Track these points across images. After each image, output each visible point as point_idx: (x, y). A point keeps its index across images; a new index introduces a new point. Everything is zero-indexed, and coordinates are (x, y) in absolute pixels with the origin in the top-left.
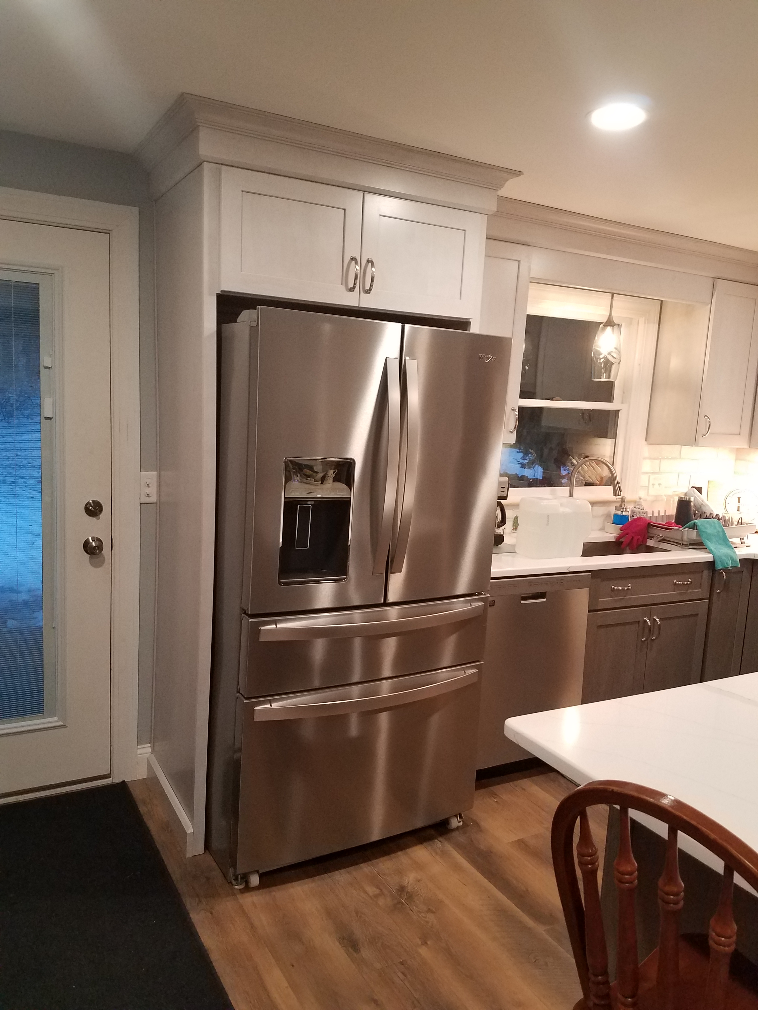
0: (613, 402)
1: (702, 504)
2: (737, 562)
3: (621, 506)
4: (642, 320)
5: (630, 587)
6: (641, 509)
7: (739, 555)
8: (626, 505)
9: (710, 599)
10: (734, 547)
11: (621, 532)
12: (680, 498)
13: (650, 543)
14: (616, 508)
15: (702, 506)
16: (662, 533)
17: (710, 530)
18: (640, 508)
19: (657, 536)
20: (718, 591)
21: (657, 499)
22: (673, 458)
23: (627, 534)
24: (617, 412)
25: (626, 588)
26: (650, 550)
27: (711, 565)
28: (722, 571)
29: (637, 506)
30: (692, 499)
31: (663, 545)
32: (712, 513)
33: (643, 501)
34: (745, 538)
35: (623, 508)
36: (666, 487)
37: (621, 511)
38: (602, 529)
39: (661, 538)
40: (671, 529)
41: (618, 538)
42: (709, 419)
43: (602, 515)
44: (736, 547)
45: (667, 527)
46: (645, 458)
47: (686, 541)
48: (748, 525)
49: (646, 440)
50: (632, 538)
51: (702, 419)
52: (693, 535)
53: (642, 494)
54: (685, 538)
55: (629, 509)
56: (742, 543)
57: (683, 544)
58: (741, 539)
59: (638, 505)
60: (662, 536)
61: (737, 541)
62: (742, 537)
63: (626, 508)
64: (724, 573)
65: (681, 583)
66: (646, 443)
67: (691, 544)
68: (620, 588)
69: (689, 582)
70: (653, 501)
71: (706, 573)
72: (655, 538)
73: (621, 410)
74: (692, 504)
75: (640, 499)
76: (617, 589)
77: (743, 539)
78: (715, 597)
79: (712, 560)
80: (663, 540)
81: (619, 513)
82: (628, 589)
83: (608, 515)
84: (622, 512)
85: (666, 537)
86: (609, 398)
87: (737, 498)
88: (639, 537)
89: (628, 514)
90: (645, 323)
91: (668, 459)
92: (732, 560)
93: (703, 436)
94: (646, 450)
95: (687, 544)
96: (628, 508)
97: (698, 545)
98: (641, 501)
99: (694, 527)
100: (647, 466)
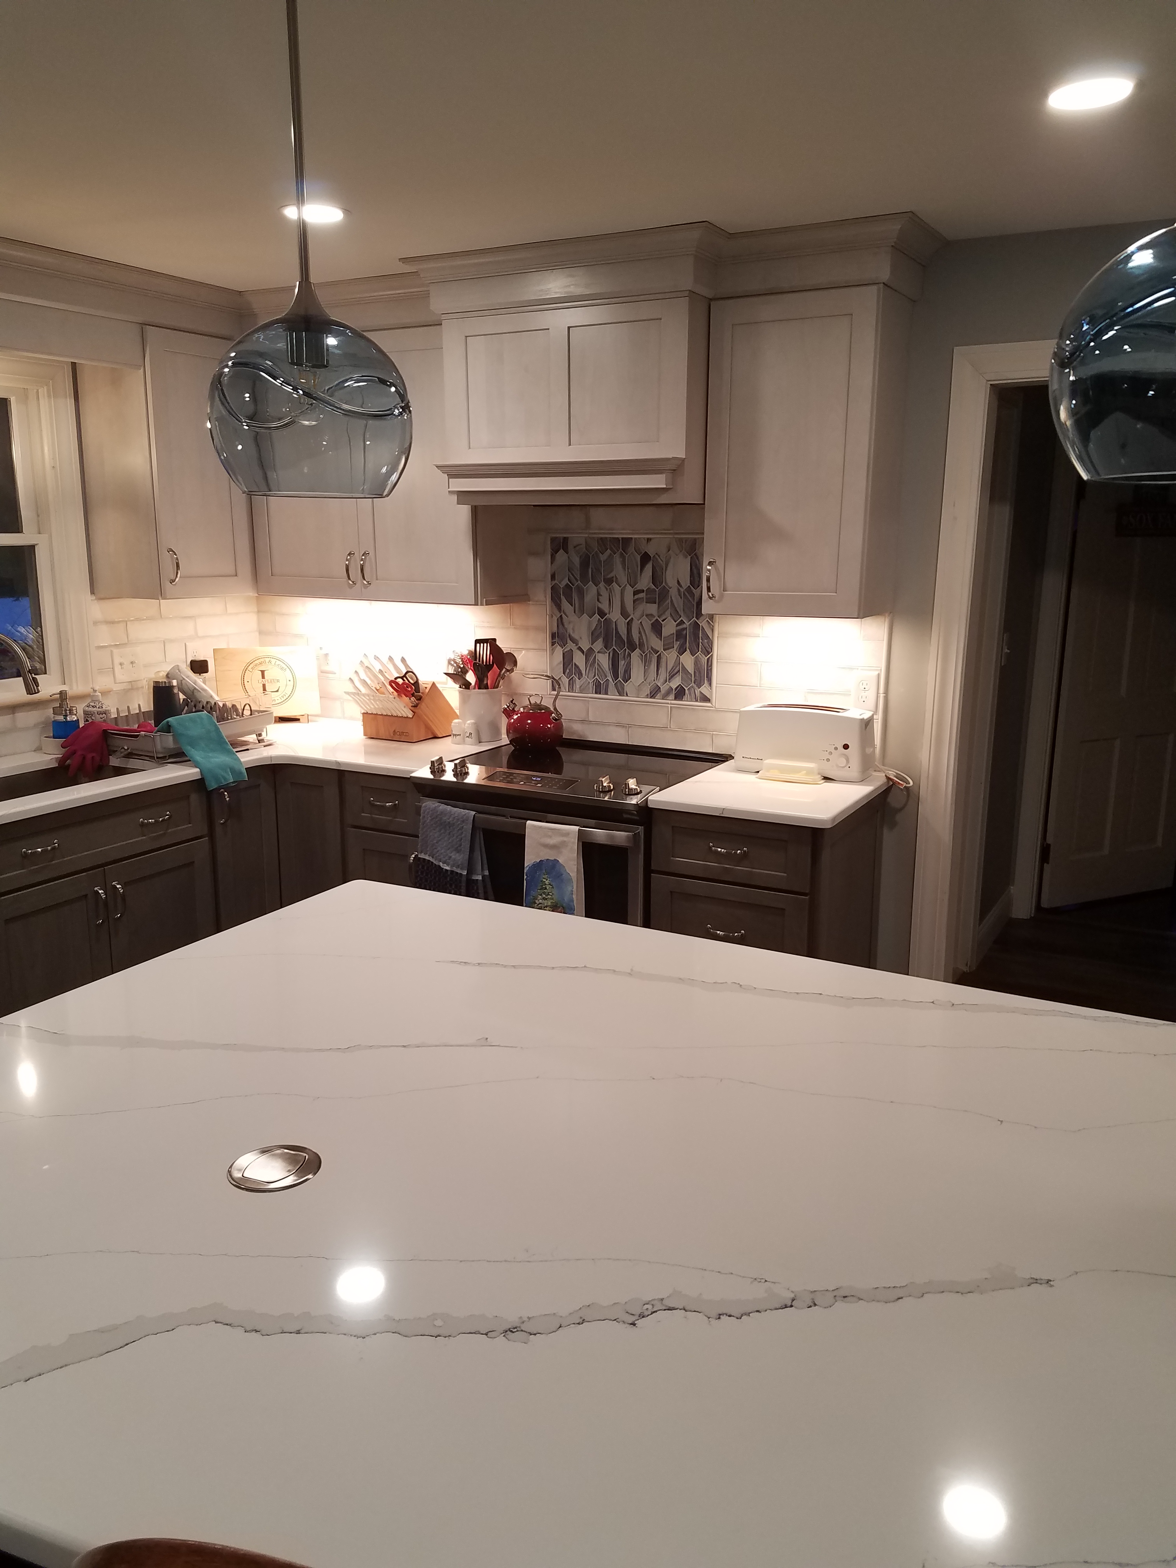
0: (22, 532)
1: (195, 688)
2: (241, 773)
3: (61, 706)
4: (43, 391)
5: (56, 845)
6: (98, 707)
7: (244, 762)
8: (70, 704)
9: (211, 834)
10: (237, 752)
11: (66, 752)
12: (156, 684)
13: (114, 761)
14: (53, 712)
15: (195, 691)
16: (127, 745)
17: (195, 731)
18: (96, 707)
19: (121, 749)
20: (222, 822)
21: (132, 687)
22: (148, 619)
23: (74, 752)
24: (32, 547)
25: (49, 848)
26: (120, 771)
27: (199, 784)
28: (222, 790)
29: (91, 704)
30: (175, 683)
31: (133, 763)
32: (210, 702)
33: (100, 694)
34: (264, 734)
35: (66, 710)
36: (145, 666)
37: (64, 715)
38: (39, 749)
39: (126, 753)
40: (138, 735)
41: (62, 761)
42: (176, 555)
43: (36, 726)
44: (248, 750)
45: (132, 735)
46: (95, 623)
47: (162, 753)
48: (260, 714)
49: (92, 592)
50: (84, 758)
51: (166, 557)
52: (168, 741)
53: (102, 683)
54: (159, 747)
55: (76, 710)
56: (259, 741)
57: (157, 758)
58: (256, 735)
59: (96, 702)
60: (128, 749)
61: (252, 738)
62: (257, 733)
63: (70, 710)
64: (226, 793)
65: (153, 820)
66: (94, 598)
67: (171, 756)
68: (39, 850)
69: (167, 817)
70: (126, 691)
71: (194, 798)
72: (118, 754)
73: (36, 544)
74: (176, 691)
75: (95, 691)
76: (31, 852)
77: (260, 735)
78: (219, 831)
79: (200, 777)
80: (130, 755)
81: (61, 718)
82: (54, 848)
83: (45, 725)
84: (66, 716)
85: (134, 750)
86: (15, 527)
87: (260, 672)
88: (94, 754)
89: (76, 718)
90: (49, 396)
91: (137, 619)
92: (233, 771)
93: (171, 583)
94: (96, 609)
95: (166, 756)
96: (74, 708)
97: (178, 756)
98: (98, 694)
99: (168, 729)
100: (103, 636)
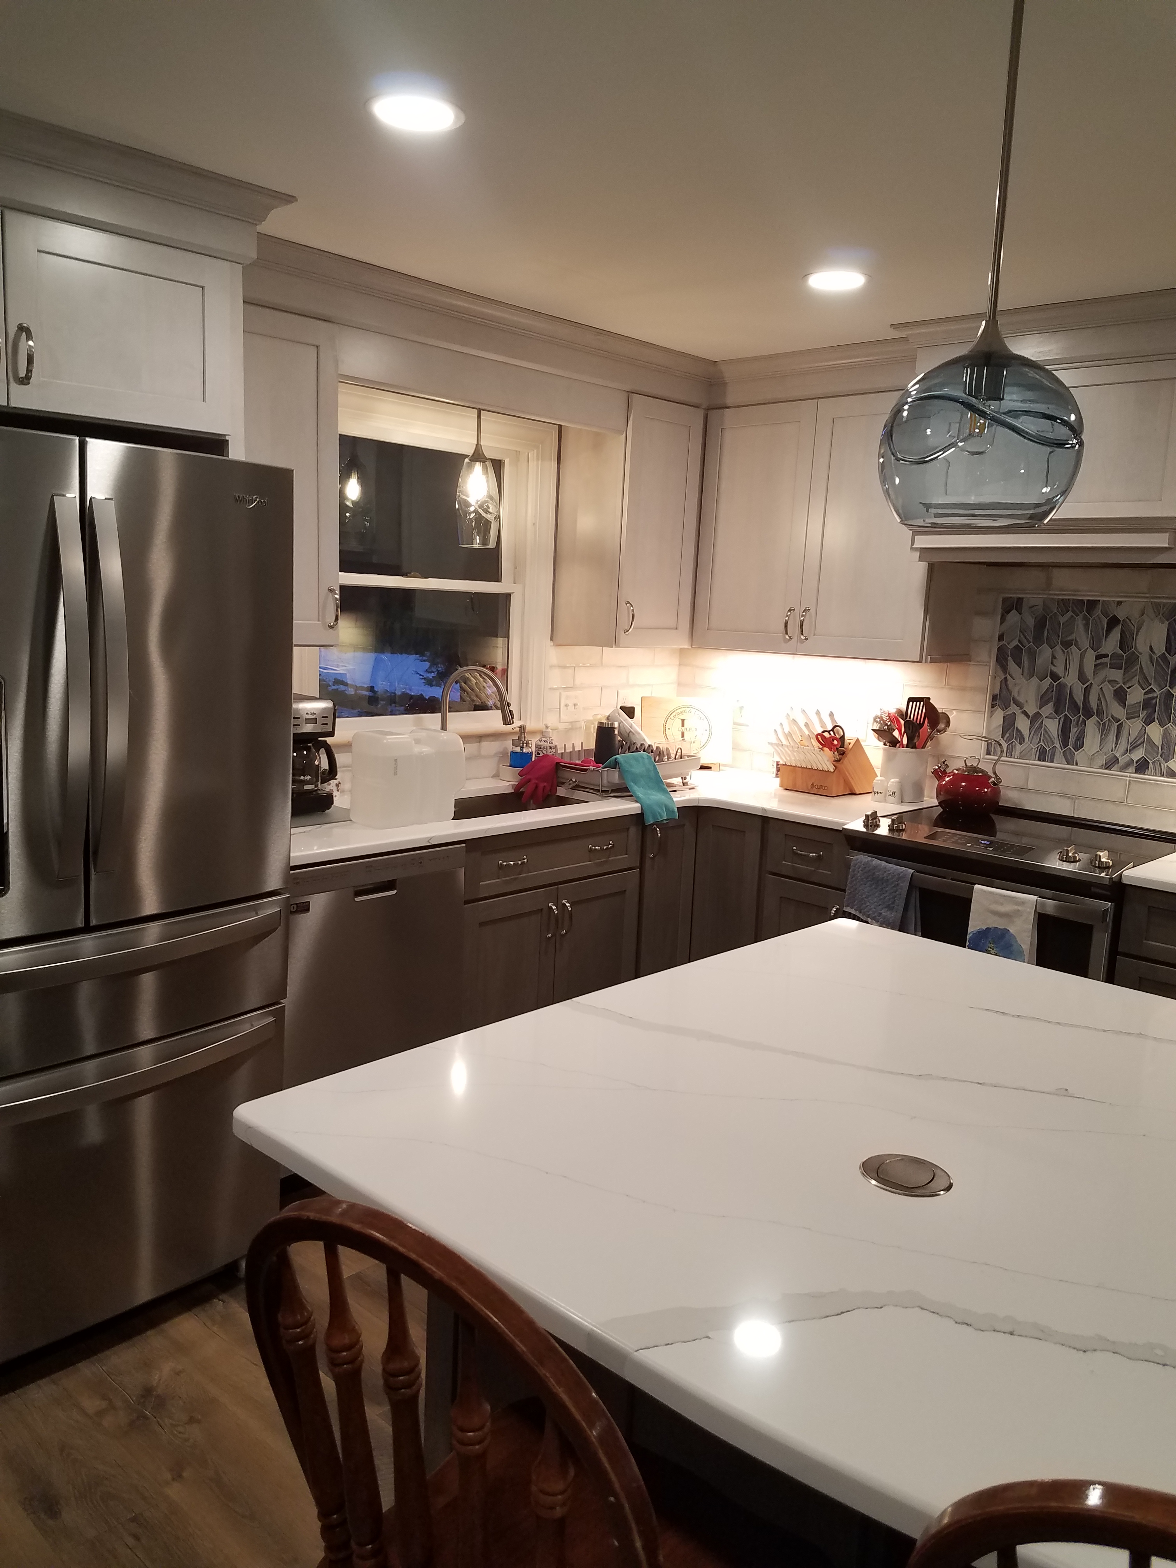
0: (501, 581)
1: (631, 731)
2: (673, 812)
3: (520, 739)
4: (533, 454)
5: (525, 860)
6: (548, 742)
7: (677, 801)
8: (528, 737)
9: (641, 867)
10: (671, 791)
11: (521, 779)
12: (600, 724)
13: (561, 792)
14: (513, 743)
15: (630, 733)
16: (575, 777)
17: (637, 769)
18: (547, 742)
19: (570, 781)
20: (651, 856)
21: (573, 727)
22: (591, 666)
23: (529, 780)
24: (508, 596)
25: (519, 862)
26: (563, 801)
27: (639, 818)
28: (655, 826)
29: (543, 739)
30: (616, 725)
31: (579, 795)
32: (643, 744)
33: (551, 731)
34: (688, 778)
35: (523, 743)
36: (584, 709)
37: (521, 747)
38: (496, 776)
39: (574, 784)
40: (587, 770)
41: (517, 788)
42: (633, 607)
43: (496, 754)
44: (675, 791)
45: (582, 769)
46: (551, 667)
47: (606, 787)
48: (690, 758)
49: (552, 640)
50: (537, 787)
51: (623, 607)
52: (614, 777)
53: (551, 720)
54: (605, 781)
55: (532, 743)
56: (684, 784)
57: (603, 791)
58: (682, 778)
59: (546, 737)
60: (576, 781)
61: (677, 781)
62: (683, 777)
63: (527, 743)
64: (658, 829)
65: (599, 848)
66: (552, 644)
67: (613, 791)
68: (512, 863)
69: (610, 846)
70: (567, 731)
71: (633, 831)
72: (566, 785)
73: (513, 593)
74: (616, 732)
75: (547, 727)
76: (506, 865)
77: (685, 778)
78: (648, 863)
79: (640, 812)
80: (577, 787)
81: (518, 749)
82: (523, 863)
83: (503, 754)
84: (523, 747)
85: (582, 782)
86: (496, 576)
87: (681, 721)
88: (545, 784)
89: (530, 751)
90: (538, 459)
91: (584, 666)
92: (668, 809)
93: (625, 633)
94: (553, 654)
95: (609, 790)
96: (530, 742)
97: (621, 791)
98: (549, 730)
99: (616, 765)
100: (555, 679)
